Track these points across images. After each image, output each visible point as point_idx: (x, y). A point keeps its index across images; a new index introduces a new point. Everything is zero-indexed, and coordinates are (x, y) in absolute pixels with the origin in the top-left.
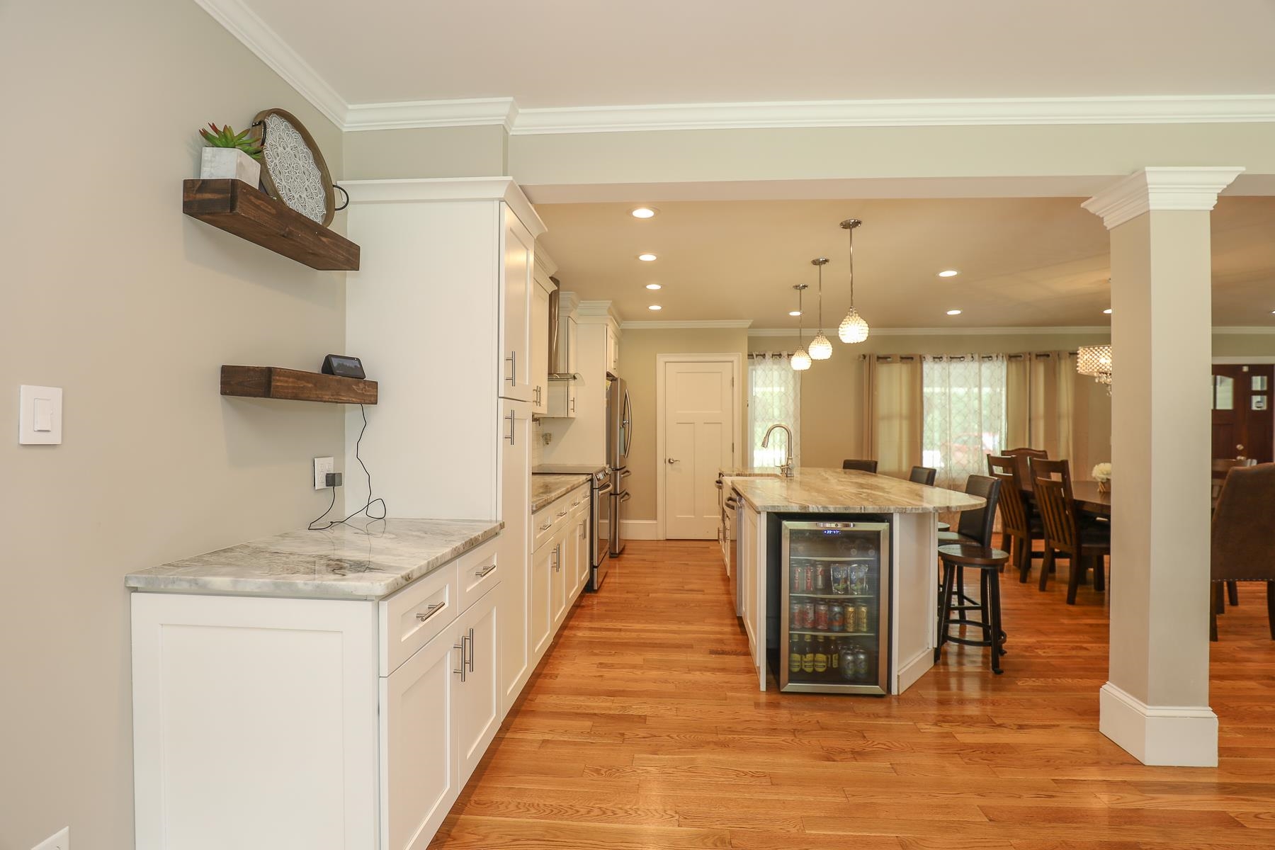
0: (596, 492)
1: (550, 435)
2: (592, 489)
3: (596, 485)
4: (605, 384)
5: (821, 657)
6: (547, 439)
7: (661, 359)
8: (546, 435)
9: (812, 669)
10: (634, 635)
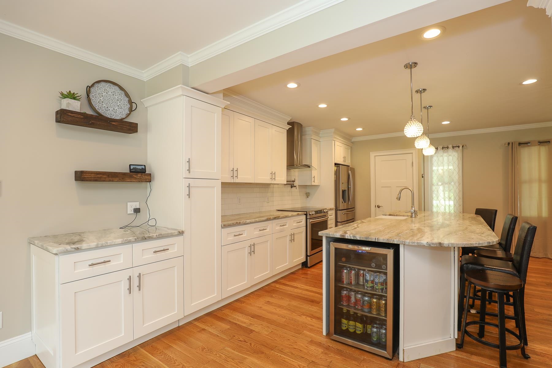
0: (308, 220)
1: (309, 193)
2: (307, 219)
3: (308, 217)
4: (334, 168)
5: (359, 325)
6: (308, 195)
7: (372, 155)
8: (307, 193)
9: (354, 330)
10: (300, 291)
